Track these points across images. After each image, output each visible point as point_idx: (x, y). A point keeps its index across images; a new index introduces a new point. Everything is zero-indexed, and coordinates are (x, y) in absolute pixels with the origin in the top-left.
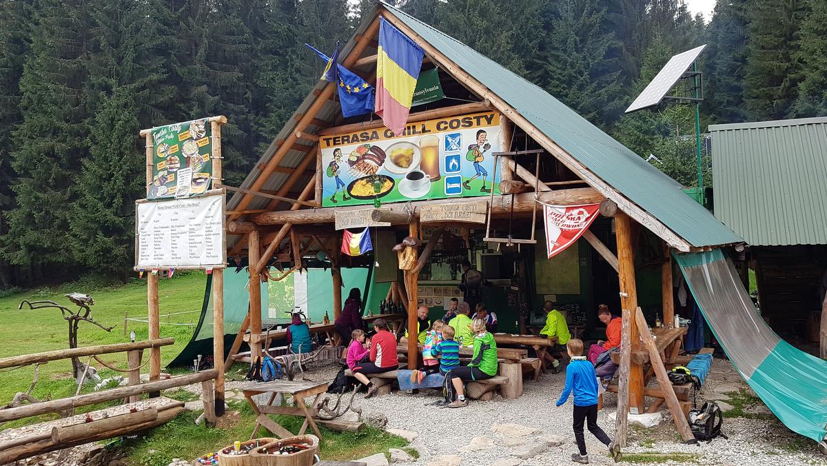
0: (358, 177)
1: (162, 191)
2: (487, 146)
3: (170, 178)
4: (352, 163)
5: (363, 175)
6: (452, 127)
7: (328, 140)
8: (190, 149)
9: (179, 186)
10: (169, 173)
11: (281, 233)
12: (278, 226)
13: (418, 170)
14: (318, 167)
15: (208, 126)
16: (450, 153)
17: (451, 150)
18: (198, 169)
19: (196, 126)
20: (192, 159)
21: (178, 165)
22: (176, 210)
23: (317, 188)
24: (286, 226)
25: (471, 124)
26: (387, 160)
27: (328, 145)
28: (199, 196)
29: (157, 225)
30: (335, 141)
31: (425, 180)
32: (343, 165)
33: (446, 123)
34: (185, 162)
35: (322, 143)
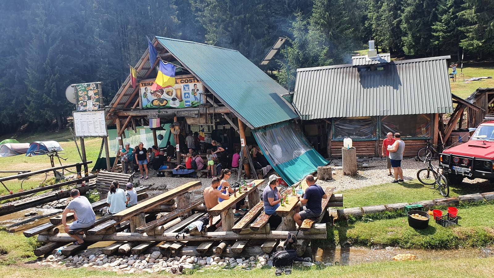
0: (154, 99)
1: (82, 108)
2: (198, 90)
3: (85, 104)
4: (152, 93)
5: (156, 98)
6: (186, 82)
7: (142, 84)
8: (91, 93)
9: (88, 107)
10: (84, 102)
11: (128, 119)
12: (127, 117)
13: (175, 97)
14: (140, 95)
15: (97, 85)
16: (186, 92)
17: (186, 90)
18: (94, 101)
19: (92, 85)
20: (92, 97)
21: (87, 99)
22: (88, 116)
23: (140, 103)
24: (130, 116)
25: (192, 82)
26: (164, 93)
27: (143, 86)
28: (96, 110)
29: (82, 121)
30: (145, 85)
31: (178, 101)
32: (149, 94)
33: (183, 80)
34: (90, 98)
35: (141, 85)
